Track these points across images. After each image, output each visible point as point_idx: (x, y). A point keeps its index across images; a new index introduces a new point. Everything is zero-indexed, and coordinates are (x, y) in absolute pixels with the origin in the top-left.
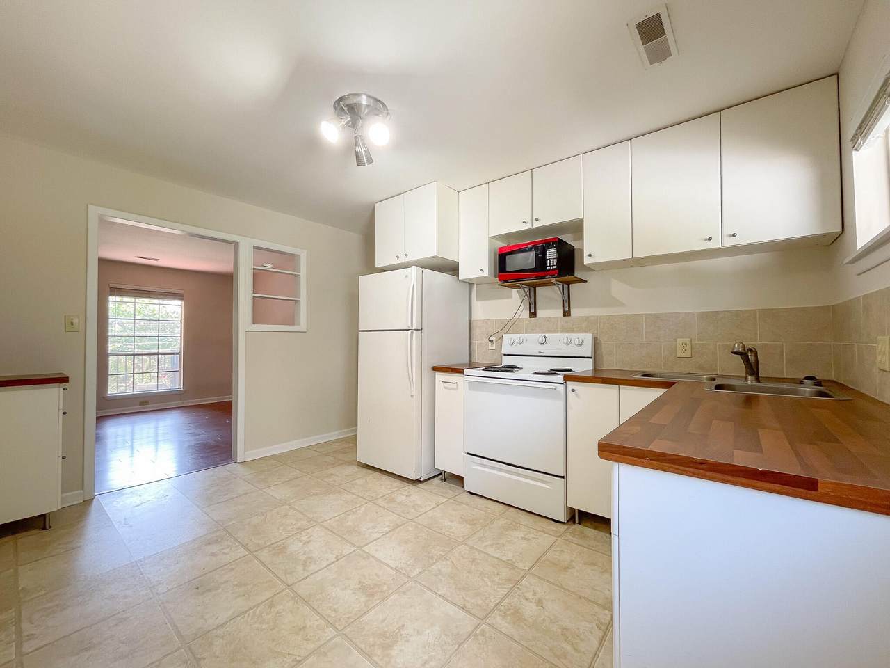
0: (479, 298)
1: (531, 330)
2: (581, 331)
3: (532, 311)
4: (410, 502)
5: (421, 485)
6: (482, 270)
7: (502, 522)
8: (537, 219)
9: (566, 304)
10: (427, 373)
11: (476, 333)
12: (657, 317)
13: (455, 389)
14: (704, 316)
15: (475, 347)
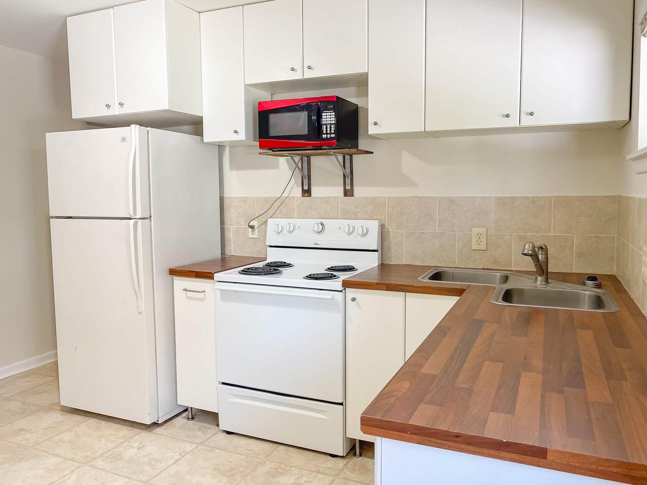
0: (235, 166)
1: (304, 214)
2: (366, 216)
3: (306, 188)
4: (144, 456)
5: (158, 430)
6: (236, 132)
7: (268, 466)
8: (309, 68)
9: (348, 181)
10: (161, 279)
11: (231, 215)
12: (451, 201)
13: (203, 300)
14: (502, 202)
15: (230, 235)
